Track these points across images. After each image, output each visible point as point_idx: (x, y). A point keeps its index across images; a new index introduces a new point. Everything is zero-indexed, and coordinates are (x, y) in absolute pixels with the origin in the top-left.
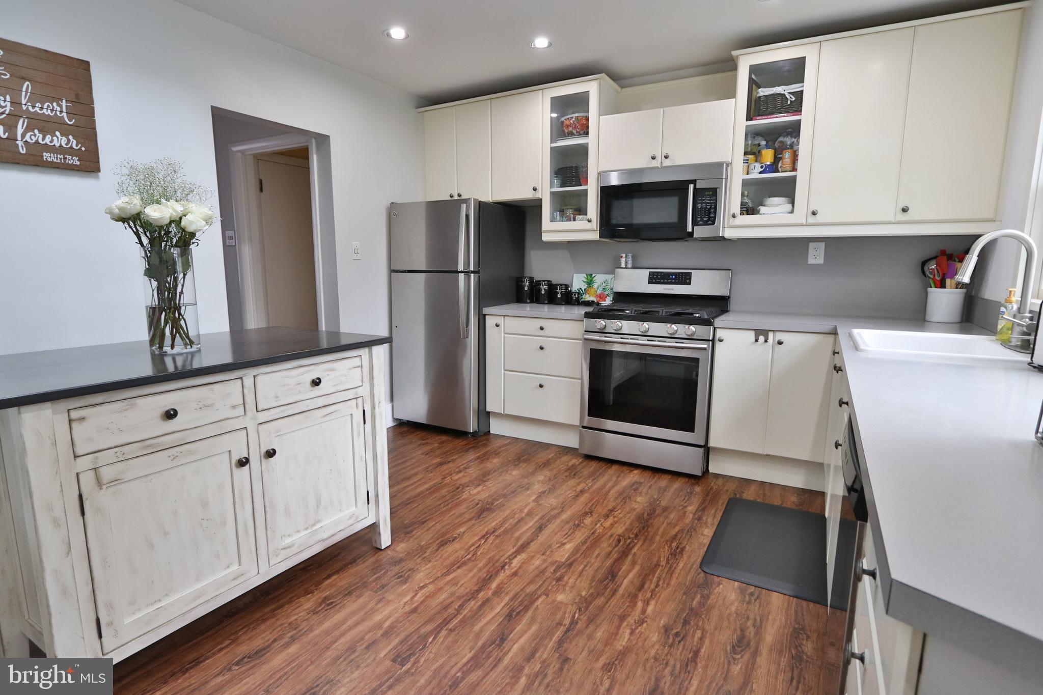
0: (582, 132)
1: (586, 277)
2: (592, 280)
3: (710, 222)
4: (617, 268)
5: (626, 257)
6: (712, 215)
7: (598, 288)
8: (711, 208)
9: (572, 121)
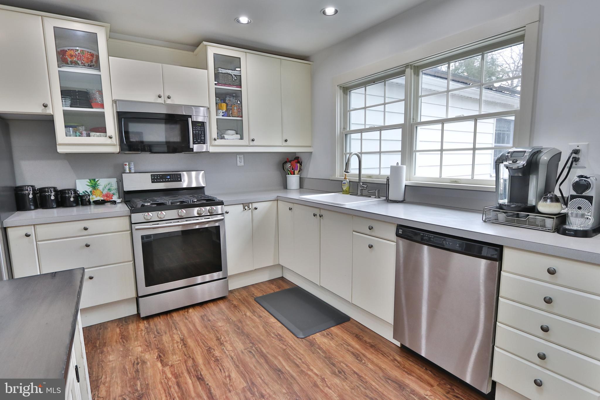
0: (86, 64)
1: (89, 181)
2: (95, 184)
3: (202, 143)
4: (123, 173)
5: (129, 165)
6: (203, 138)
7: (103, 190)
8: (201, 134)
9: (77, 53)
